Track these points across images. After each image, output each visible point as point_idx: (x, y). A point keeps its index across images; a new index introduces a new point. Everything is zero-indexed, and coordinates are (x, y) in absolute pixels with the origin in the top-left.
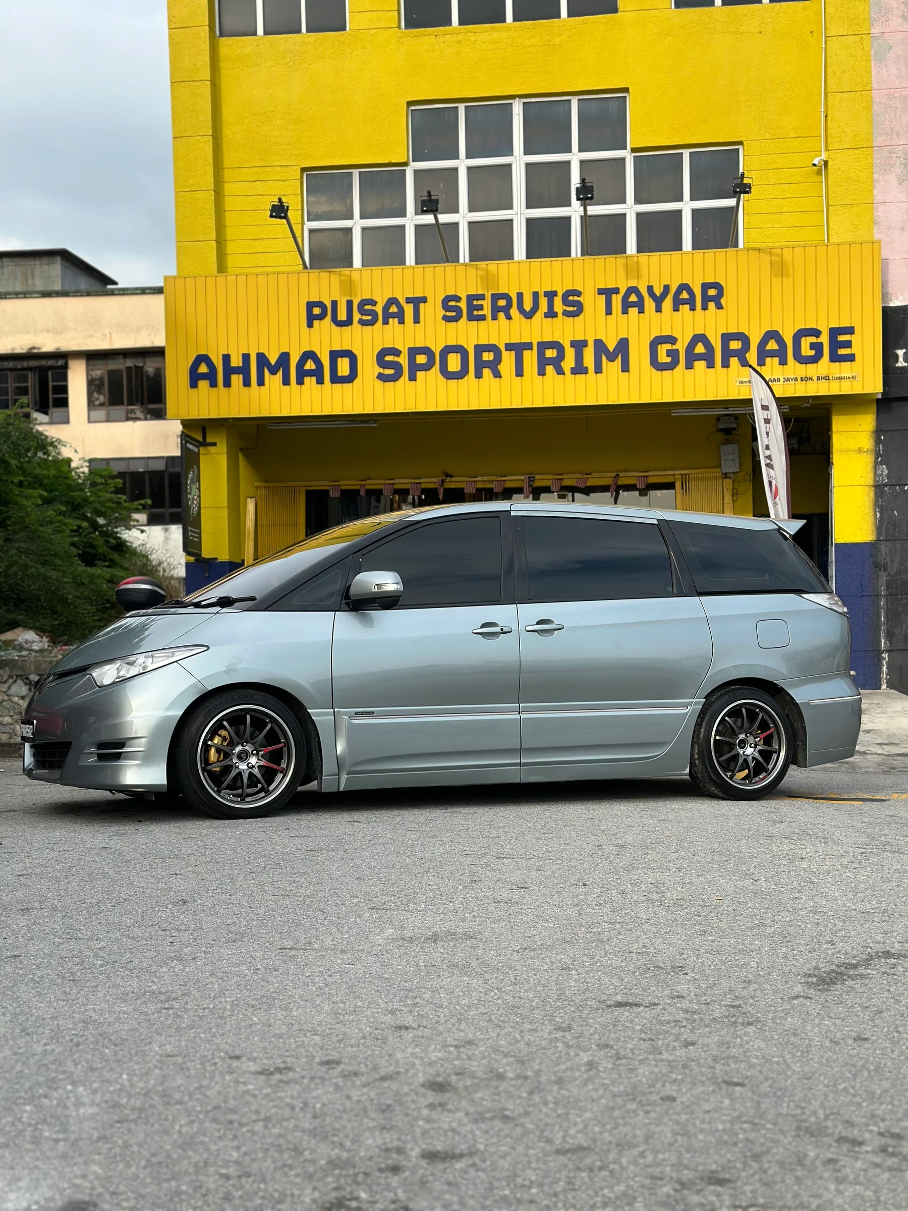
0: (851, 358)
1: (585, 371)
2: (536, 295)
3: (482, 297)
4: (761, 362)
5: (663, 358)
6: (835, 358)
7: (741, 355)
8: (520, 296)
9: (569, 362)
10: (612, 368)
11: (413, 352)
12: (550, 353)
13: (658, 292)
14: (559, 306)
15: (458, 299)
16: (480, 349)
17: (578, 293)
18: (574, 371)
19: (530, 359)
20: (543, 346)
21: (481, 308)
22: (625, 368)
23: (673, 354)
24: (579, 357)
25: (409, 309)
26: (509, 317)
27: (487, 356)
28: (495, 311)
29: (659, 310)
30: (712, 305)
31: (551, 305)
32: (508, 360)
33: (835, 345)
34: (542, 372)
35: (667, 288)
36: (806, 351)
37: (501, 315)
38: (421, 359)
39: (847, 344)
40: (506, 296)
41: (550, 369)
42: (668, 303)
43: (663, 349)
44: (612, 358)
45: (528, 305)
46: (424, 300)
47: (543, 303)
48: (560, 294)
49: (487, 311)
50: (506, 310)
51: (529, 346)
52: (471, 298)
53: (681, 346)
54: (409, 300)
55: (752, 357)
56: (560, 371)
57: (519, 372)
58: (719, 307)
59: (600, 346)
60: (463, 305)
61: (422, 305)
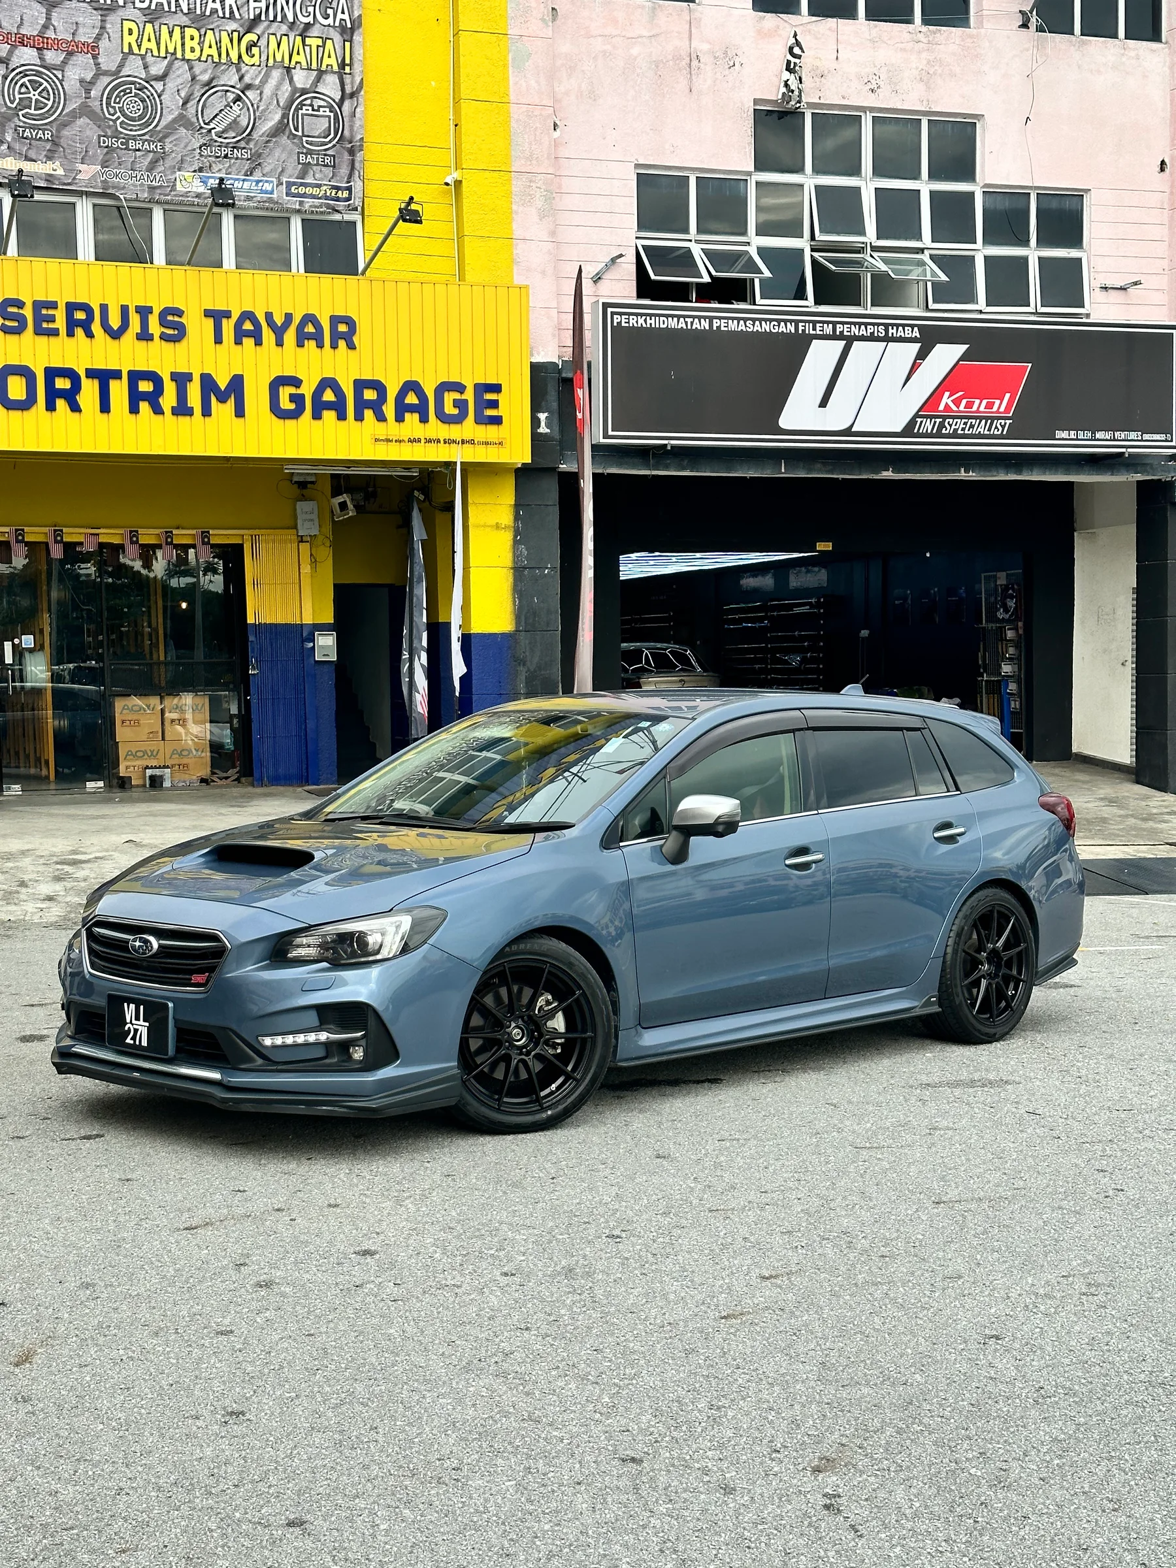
0: (497, 421)
1: (189, 412)
2: (124, 310)
3: (53, 305)
4: (400, 418)
5: (286, 404)
6: (480, 420)
7: (377, 407)
8: (104, 308)
9: (169, 399)
10: (223, 411)
12: (145, 386)
13: (279, 320)
14: (155, 328)
15: (20, 304)
16: (52, 374)
17: (179, 313)
18: (176, 412)
19: (119, 391)
20: (135, 377)
21: (52, 319)
22: (240, 412)
23: (298, 399)
24: (182, 394)
26: (90, 335)
27: (62, 384)
28: (72, 325)
29: (280, 343)
30: (342, 344)
31: (144, 324)
32: (89, 392)
33: (481, 404)
34: (134, 409)
35: (289, 318)
36: (450, 409)
37: (79, 332)
39: (494, 404)
40: (86, 308)
41: (144, 406)
42: (290, 336)
43: (285, 392)
44: (222, 399)
45: (115, 322)
47: (135, 321)
48: (156, 311)
49: (60, 323)
50: (86, 326)
51: (117, 375)
52: (38, 305)
53: (307, 390)
55: (389, 409)
57: (105, 407)
58: (351, 346)
59: (208, 383)
60: (28, 312)
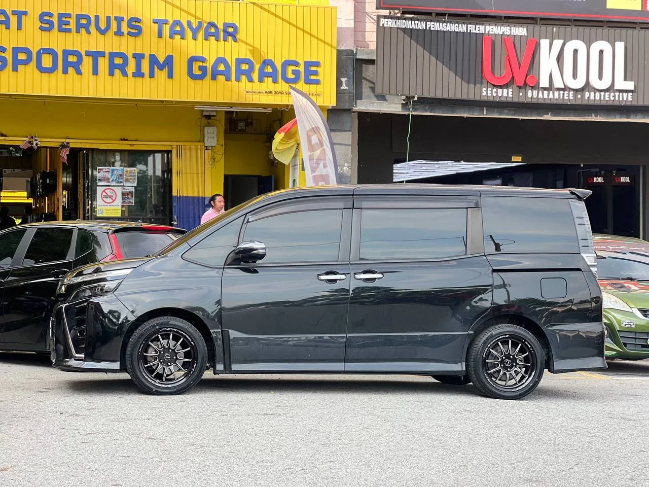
0: (317, 82)
1: (142, 75)
2: (108, 18)
3: (69, 16)
4: (261, 80)
5: (197, 72)
6: (308, 81)
7: (248, 74)
8: (97, 18)
9: (131, 68)
10: (161, 75)
11: (16, 50)
12: (118, 61)
13: (195, 25)
14: (125, 28)
15: (51, 15)
16: (66, 53)
17: (138, 20)
18: (135, 75)
19: (103, 63)
20: (113, 55)
21: (68, 23)
22: (170, 76)
23: (203, 69)
24: (138, 66)
25: (14, 20)
26: (89, 32)
27: (72, 59)
28: (79, 27)
29: (195, 38)
30: (230, 38)
31: (119, 27)
32: (87, 63)
33: (308, 73)
34: (111, 74)
35: (200, 24)
36: (291, 76)
37: (83, 31)
38: (22, 56)
39: (316, 73)
40: (87, 17)
41: (117, 72)
42: (201, 35)
43: (196, 65)
44: (161, 68)
45: (103, 26)
46: (25, 13)
47: (114, 25)
48: (126, 19)
49: (73, 25)
50: (87, 27)
51: (102, 54)
52: (61, 16)
53: (209, 65)
54: (14, 13)
55: (255, 76)
56: (125, 74)
57: (95, 72)
58: (235, 40)
59: (153, 59)
60: (55, 20)
61: (23, 17)
